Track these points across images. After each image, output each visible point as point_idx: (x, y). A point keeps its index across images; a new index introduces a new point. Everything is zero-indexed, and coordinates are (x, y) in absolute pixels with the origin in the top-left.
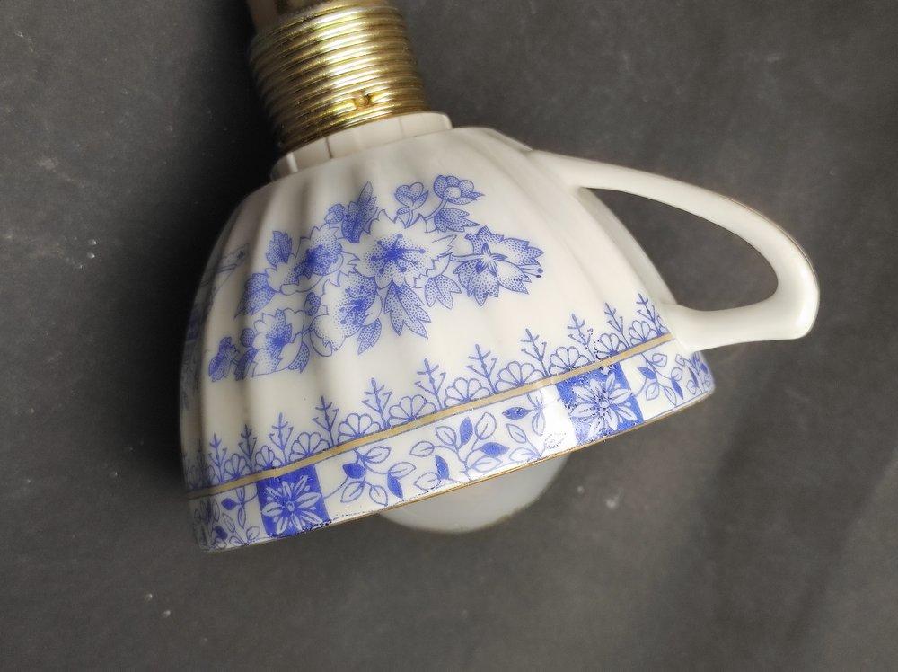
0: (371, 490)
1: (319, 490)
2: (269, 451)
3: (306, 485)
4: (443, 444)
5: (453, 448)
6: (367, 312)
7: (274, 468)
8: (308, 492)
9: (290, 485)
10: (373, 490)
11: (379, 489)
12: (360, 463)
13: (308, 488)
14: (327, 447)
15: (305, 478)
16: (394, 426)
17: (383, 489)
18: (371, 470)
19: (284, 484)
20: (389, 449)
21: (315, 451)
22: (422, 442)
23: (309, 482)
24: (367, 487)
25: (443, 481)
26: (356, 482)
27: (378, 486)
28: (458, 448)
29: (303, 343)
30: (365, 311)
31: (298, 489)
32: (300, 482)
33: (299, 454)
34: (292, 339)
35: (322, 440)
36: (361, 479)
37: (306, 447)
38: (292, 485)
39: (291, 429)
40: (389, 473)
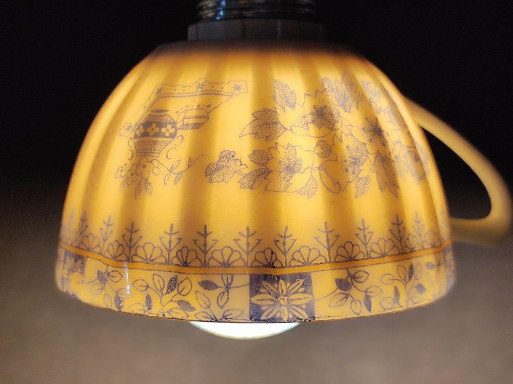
0: (352, 302)
1: (311, 293)
2: (272, 253)
3: (301, 287)
4: (400, 279)
5: (404, 282)
6: (361, 168)
7: (274, 267)
8: (302, 293)
9: (286, 284)
10: (354, 302)
11: (357, 302)
12: (349, 280)
13: (302, 289)
14: (324, 262)
15: (302, 281)
16: (372, 258)
17: (360, 302)
18: (355, 287)
19: (281, 282)
20: (368, 274)
21: (313, 263)
22: (388, 274)
23: (303, 285)
24: (350, 299)
25: (396, 305)
26: (343, 294)
27: (357, 300)
28: (406, 283)
29: (311, 176)
30: (359, 166)
31: (293, 288)
32: (296, 283)
33: (299, 261)
34: (302, 171)
35: (320, 255)
36: (347, 292)
37: (306, 257)
38: (288, 284)
39: (295, 240)
40: (366, 292)
